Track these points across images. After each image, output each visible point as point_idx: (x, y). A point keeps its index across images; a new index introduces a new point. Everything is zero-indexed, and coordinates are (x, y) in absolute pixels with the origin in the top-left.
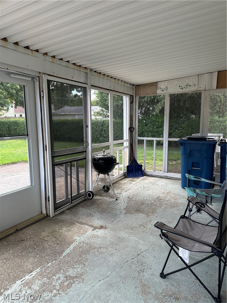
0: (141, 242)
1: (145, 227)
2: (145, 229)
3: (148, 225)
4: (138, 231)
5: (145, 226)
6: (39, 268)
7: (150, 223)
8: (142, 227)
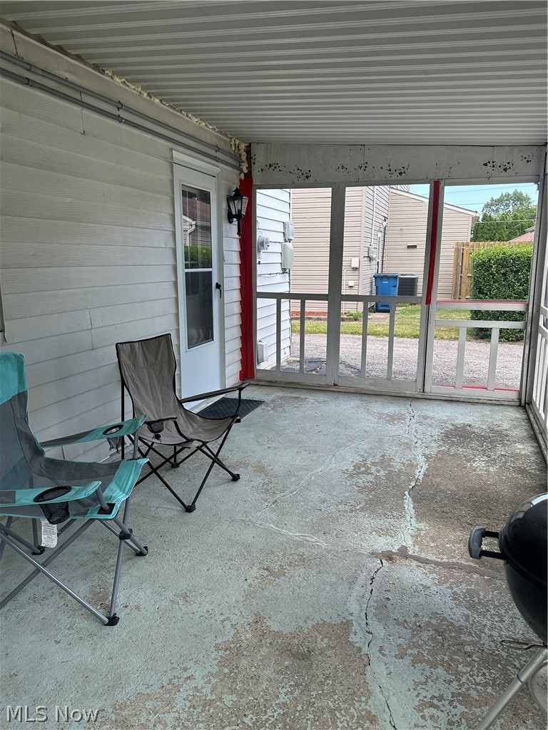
0: (272, 525)
1: (267, 569)
2: (266, 564)
3: (256, 577)
4: (284, 555)
5: (266, 573)
6: (421, 478)
7: (250, 585)
8: (276, 567)
